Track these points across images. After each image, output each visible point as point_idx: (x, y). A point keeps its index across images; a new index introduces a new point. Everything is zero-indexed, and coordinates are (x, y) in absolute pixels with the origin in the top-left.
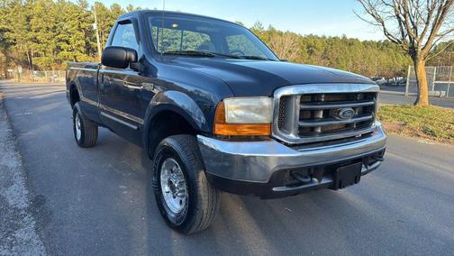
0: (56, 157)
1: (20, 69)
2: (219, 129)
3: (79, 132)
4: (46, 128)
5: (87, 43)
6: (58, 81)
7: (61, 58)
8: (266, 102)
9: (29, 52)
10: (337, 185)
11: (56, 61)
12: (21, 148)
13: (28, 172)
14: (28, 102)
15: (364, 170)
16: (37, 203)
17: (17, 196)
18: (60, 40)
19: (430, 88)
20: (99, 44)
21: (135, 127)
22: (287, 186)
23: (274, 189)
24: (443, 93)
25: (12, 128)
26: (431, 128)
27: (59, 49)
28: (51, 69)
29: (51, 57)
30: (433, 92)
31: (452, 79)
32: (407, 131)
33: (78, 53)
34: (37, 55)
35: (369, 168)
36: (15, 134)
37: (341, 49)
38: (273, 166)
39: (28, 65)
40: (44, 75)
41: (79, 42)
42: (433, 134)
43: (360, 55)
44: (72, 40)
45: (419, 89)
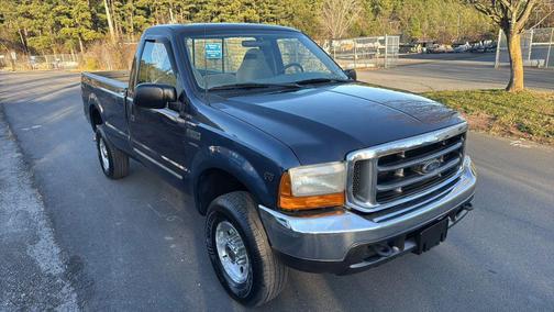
0: (83, 196)
1: (13, 55)
2: (285, 203)
3: (106, 161)
4: (63, 149)
5: (93, 15)
6: (62, 68)
7: (63, 36)
8: (338, 167)
9: (22, 31)
10: (421, 248)
11: (56, 40)
12: (38, 183)
13: (53, 219)
14: (33, 107)
15: (450, 223)
16: (74, 267)
17: (48, 257)
18: (59, 14)
19: (524, 57)
20: (108, 16)
21: (181, 177)
22: (366, 260)
23: (352, 266)
24: (542, 62)
25: (21, 151)
26: (526, 122)
27: (59, 25)
28: (52, 52)
29: (50, 35)
30: (529, 62)
31: (553, 40)
32: (497, 128)
33: (83, 29)
34: (32, 34)
35: (457, 219)
36: (27, 161)
37: (414, 6)
38: (350, 244)
39: (22, 48)
40: (44, 60)
41: (83, 15)
42: (528, 131)
43: (437, 13)
44: (74, 12)
45: (512, 71)
